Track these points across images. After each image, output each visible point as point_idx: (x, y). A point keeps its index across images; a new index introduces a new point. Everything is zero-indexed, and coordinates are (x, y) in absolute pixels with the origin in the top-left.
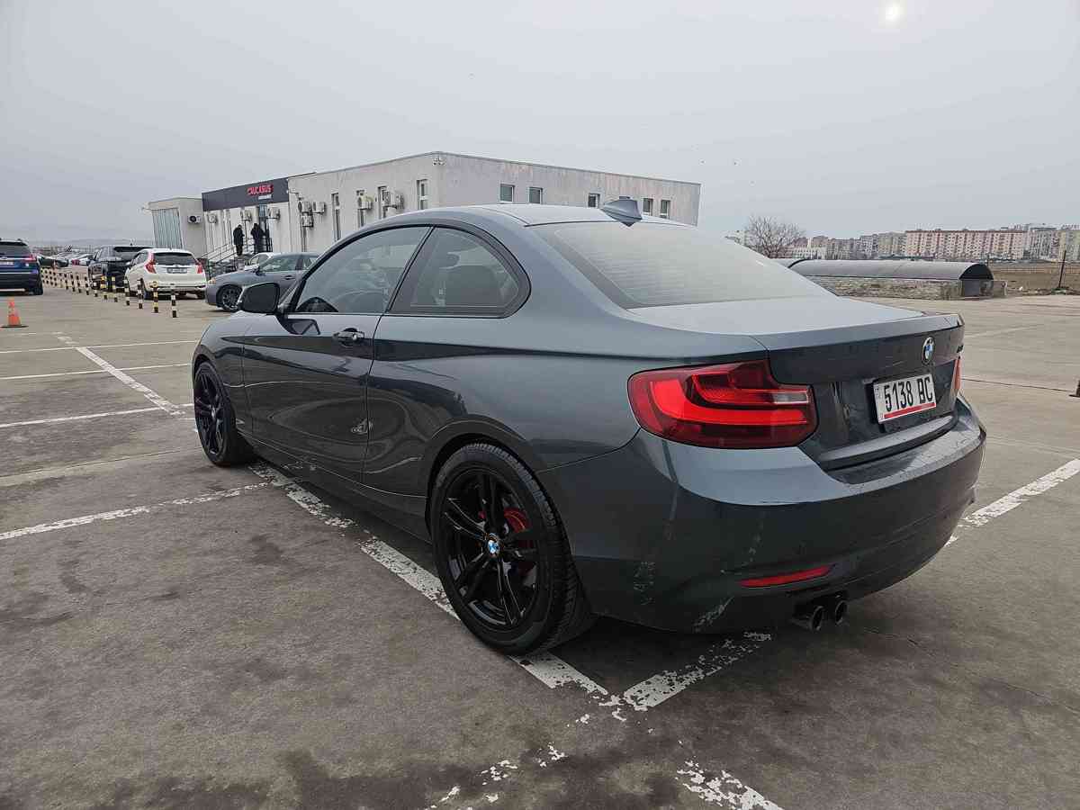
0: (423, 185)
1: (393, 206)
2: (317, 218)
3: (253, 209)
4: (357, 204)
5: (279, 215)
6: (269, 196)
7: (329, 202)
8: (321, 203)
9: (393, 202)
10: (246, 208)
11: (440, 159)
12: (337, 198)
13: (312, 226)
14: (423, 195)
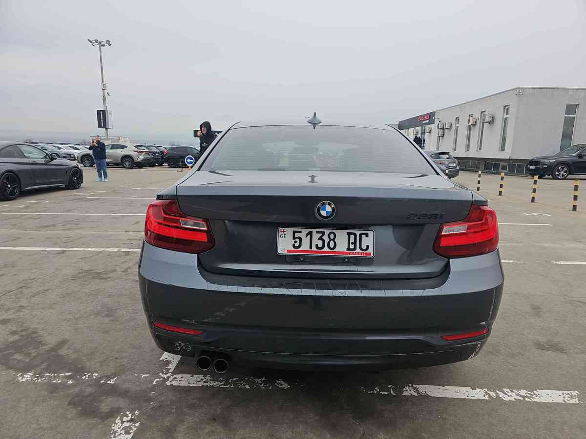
0: (508, 108)
1: (487, 122)
2: (446, 131)
3: (419, 128)
4: (467, 122)
5: (431, 131)
6: (428, 121)
7: (454, 121)
8: (449, 123)
9: (487, 120)
10: (417, 128)
11: (520, 92)
12: (459, 119)
13: (443, 136)
14: (507, 114)
